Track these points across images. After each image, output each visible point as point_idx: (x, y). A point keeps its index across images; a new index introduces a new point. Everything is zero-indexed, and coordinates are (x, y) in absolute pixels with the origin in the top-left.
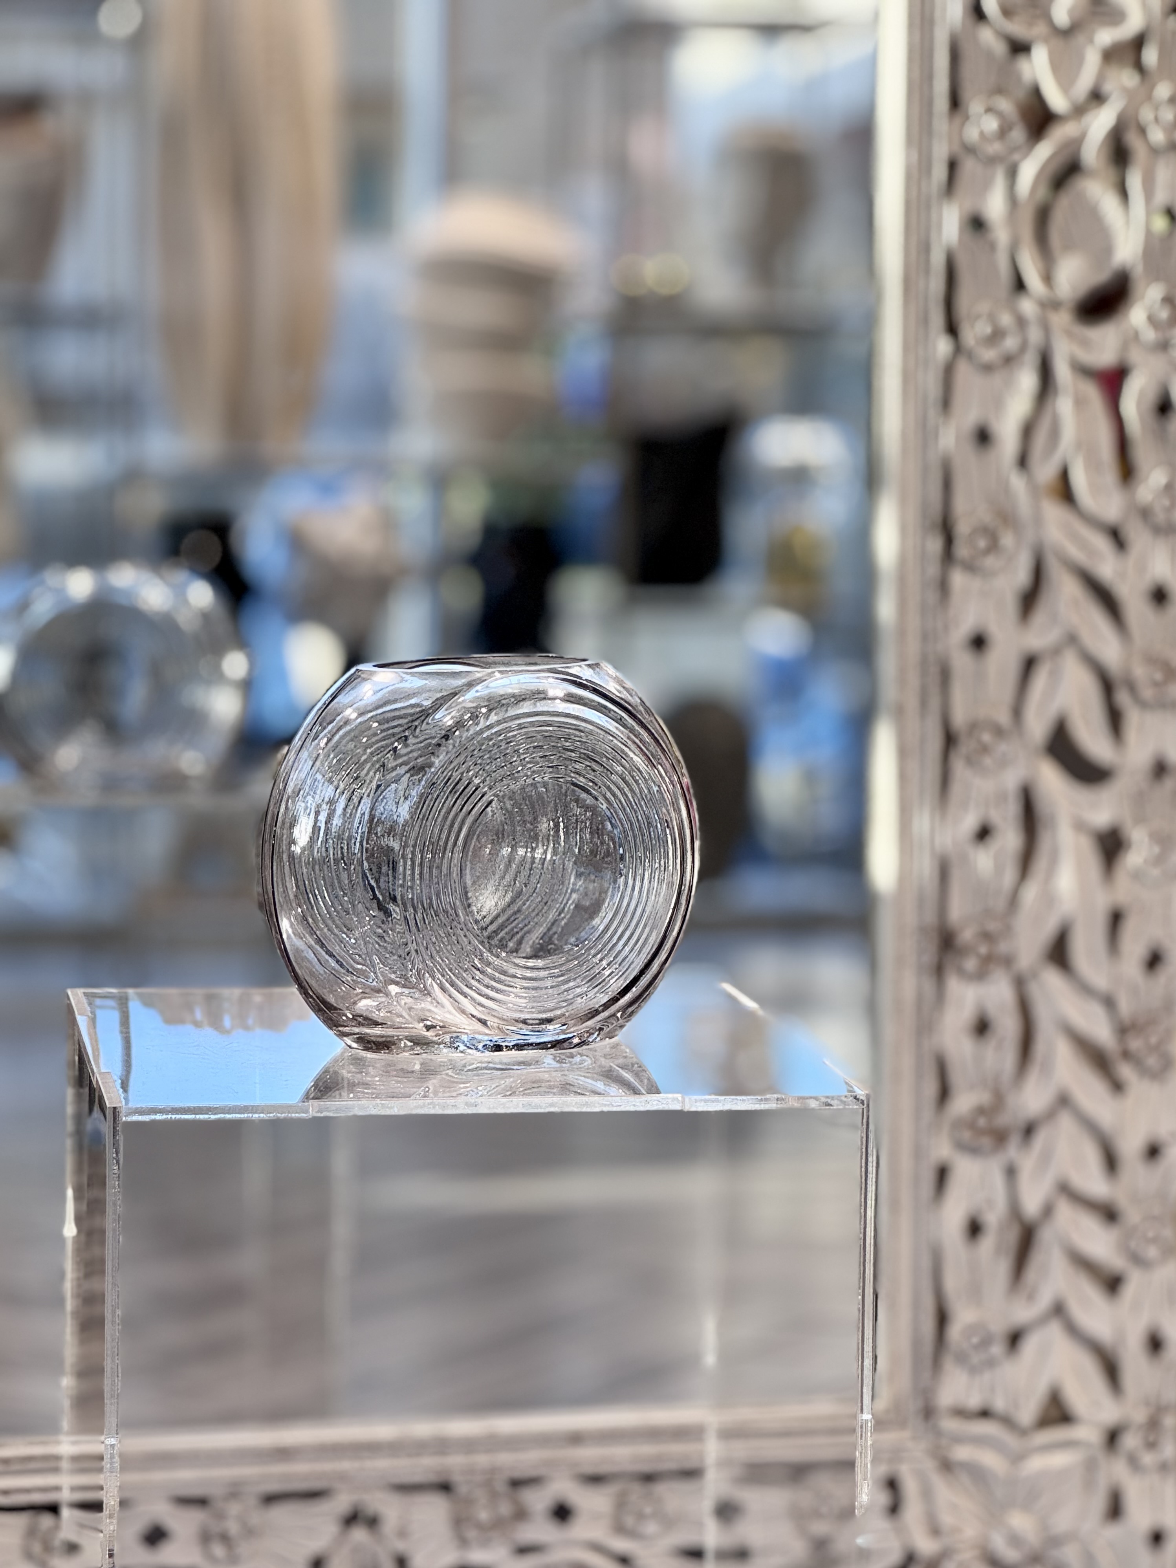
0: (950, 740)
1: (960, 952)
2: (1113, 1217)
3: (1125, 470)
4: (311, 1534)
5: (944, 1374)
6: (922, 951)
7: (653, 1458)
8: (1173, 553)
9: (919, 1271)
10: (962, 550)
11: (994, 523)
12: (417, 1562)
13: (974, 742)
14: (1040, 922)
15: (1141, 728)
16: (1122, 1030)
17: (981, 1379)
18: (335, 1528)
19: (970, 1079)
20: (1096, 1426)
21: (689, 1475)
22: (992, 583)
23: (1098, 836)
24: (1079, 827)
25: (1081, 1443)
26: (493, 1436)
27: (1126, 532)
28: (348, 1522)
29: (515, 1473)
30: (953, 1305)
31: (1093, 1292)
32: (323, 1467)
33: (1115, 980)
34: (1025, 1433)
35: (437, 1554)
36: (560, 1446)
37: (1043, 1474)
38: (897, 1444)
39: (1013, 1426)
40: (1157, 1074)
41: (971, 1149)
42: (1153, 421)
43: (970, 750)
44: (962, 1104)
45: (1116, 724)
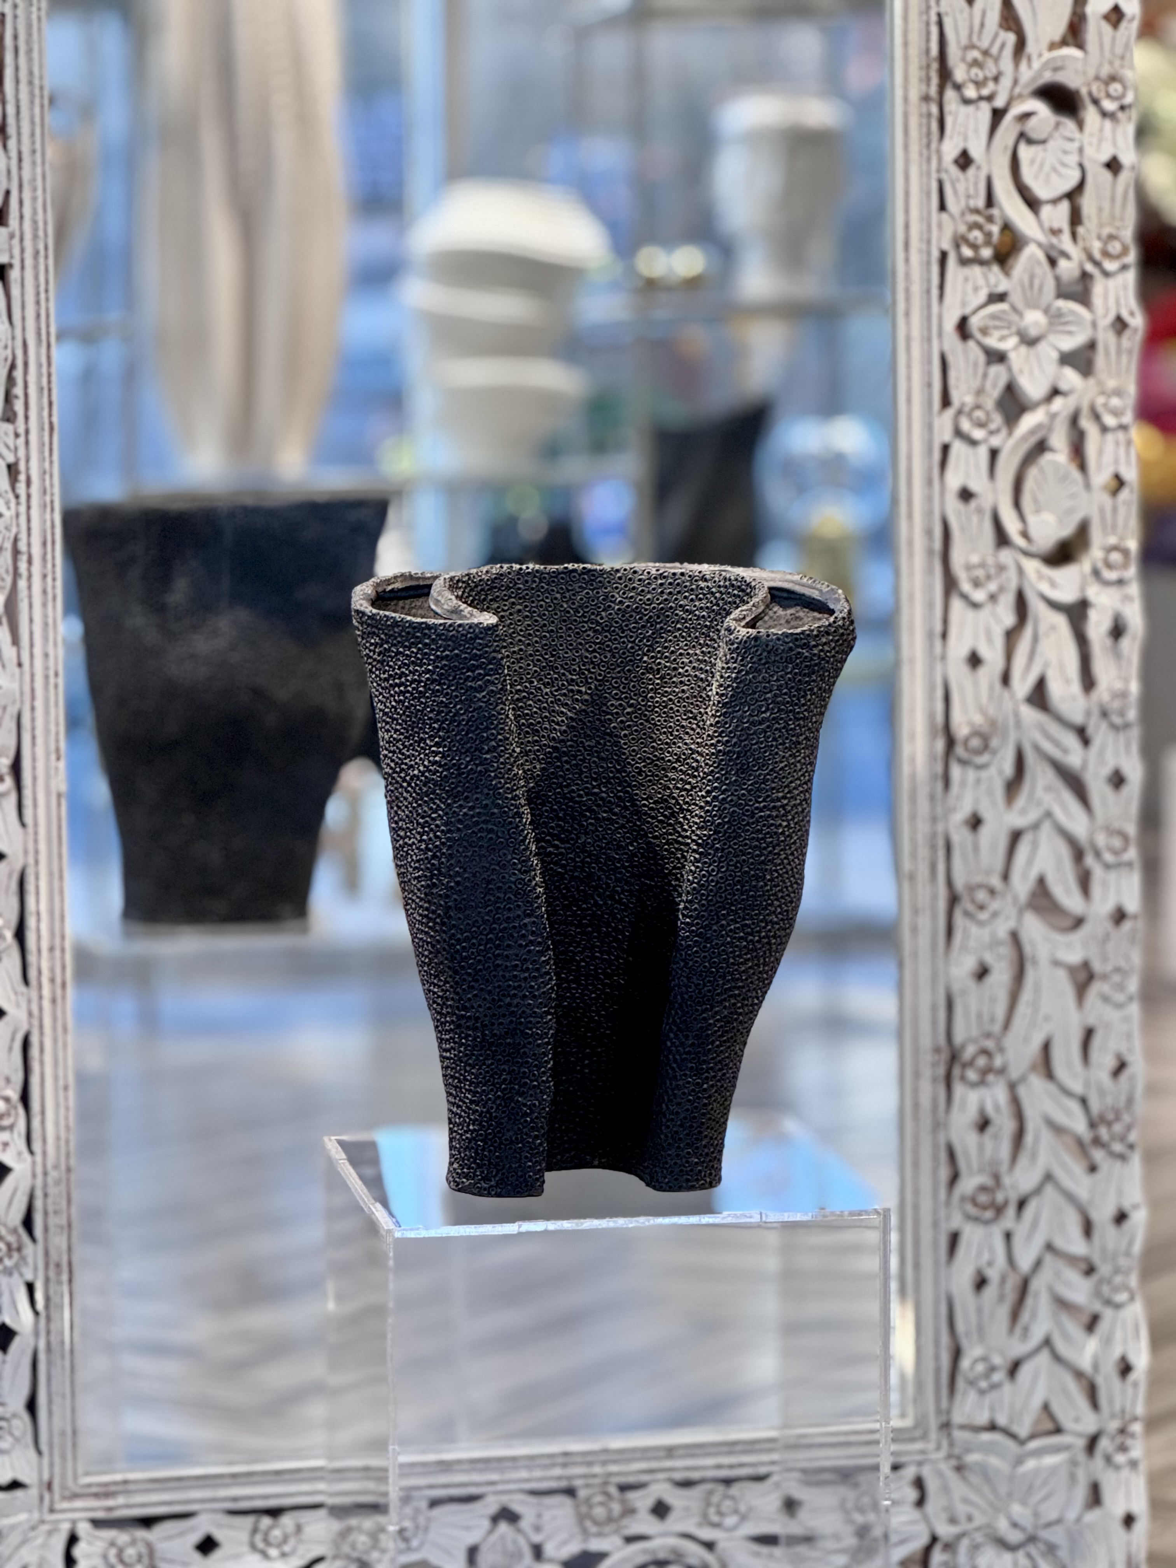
0: (953, 900)
1: (965, 1066)
2: (1090, 1270)
3: (1088, 681)
4: (468, 1528)
5: (958, 1397)
6: (934, 1065)
7: (731, 1467)
8: (1128, 745)
9: (936, 1316)
10: (960, 750)
11: (986, 729)
12: (549, 1550)
13: (973, 901)
14: (1027, 1039)
15: (1105, 884)
16: (1092, 1125)
17: (988, 1400)
18: (486, 1524)
19: (975, 1164)
20: (1078, 1435)
21: (760, 1478)
22: (984, 774)
23: (1072, 970)
24: (1057, 963)
25: (1067, 1448)
26: (605, 1451)
27: (1090, 731)
28: (495, 1519)
29: (623, 1480)
30: (964, 1342)
31: (1074, 1329)
32: (476, 1477)
33: (1087, 1084)
34: (1022, 1442)
35: (564, 1543)
36: (656, 1458)
37: (1037, 1471)
38: (923, 1452)
39: (1013, 1436)
40: (1122, 1157)
41: (976, 1220)
42: (1109, 642)
43: (970, 907)
44: (968, 1184)
45: (1085, 882)
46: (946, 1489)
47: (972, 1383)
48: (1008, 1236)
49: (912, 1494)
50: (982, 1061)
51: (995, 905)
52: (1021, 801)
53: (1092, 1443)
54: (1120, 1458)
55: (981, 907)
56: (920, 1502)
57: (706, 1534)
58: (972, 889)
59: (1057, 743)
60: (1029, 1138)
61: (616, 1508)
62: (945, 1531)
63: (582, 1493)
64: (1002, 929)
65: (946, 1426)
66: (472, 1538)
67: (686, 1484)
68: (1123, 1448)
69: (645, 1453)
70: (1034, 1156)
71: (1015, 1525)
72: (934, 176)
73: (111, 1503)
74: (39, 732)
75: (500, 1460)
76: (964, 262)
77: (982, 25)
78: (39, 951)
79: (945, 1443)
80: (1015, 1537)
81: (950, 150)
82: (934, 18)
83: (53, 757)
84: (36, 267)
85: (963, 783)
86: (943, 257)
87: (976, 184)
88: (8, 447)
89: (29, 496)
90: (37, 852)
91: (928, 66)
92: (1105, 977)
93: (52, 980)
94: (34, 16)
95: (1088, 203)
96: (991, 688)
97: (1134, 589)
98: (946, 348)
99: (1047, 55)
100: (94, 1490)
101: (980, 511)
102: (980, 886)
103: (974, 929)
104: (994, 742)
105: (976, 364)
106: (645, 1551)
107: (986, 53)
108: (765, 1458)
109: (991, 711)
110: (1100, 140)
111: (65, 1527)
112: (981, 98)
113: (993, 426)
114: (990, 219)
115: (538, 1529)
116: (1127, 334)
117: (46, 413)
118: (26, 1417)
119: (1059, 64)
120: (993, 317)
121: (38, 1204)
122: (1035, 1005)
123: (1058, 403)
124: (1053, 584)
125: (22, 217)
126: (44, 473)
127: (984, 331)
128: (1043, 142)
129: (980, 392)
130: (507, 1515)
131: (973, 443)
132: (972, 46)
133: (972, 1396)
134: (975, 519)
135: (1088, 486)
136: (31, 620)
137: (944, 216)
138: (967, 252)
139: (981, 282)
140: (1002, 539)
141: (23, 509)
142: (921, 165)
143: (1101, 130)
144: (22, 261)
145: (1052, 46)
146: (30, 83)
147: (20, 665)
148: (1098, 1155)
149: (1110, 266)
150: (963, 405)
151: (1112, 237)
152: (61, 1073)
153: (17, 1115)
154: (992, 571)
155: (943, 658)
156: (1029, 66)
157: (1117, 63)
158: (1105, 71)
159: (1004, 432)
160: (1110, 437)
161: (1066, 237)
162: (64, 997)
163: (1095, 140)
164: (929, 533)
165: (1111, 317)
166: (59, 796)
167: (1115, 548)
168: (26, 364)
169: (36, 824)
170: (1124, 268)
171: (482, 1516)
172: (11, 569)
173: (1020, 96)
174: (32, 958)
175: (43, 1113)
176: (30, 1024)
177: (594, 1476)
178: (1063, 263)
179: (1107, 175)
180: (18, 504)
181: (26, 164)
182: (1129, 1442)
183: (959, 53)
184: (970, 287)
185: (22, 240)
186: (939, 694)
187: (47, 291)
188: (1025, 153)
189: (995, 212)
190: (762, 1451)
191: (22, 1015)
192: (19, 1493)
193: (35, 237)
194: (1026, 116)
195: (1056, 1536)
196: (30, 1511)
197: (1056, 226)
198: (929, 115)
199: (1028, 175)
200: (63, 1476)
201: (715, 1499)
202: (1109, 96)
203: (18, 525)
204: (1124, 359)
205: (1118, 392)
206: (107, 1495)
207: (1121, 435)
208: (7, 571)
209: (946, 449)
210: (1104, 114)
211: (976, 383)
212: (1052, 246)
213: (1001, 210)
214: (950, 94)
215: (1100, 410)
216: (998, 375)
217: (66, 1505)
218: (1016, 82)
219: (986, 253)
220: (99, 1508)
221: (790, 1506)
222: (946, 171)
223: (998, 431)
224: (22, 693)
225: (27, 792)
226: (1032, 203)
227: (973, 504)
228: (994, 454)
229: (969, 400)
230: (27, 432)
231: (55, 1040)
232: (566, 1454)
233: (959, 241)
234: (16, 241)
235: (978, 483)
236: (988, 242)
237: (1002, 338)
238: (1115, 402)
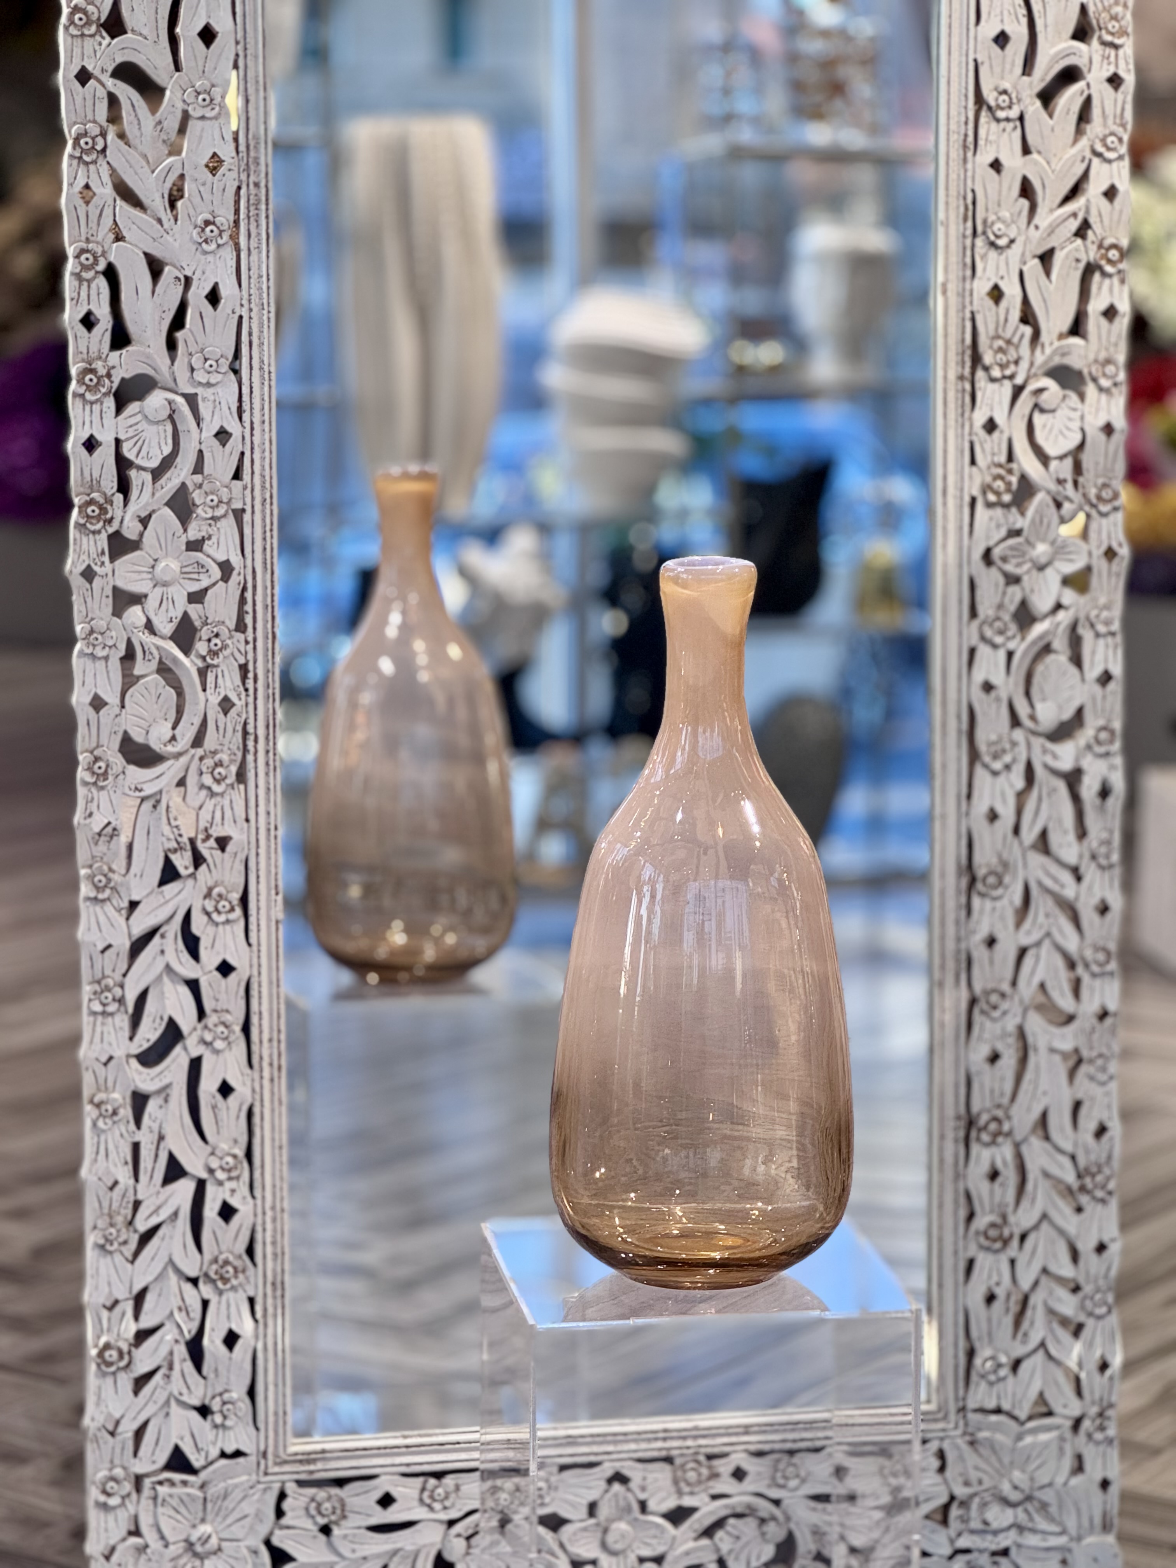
0: (973, 1001)
1: (980, 1130)
2: (1076, 1289)
3: (1082, 833)
4: (589, 1488)
5: (972, 1387)
6: (956, 1129)
7: (794, 1441)
8: (1111, 880)
9: (956, 1324)
10: (979, 886)
11: (1000, 869)
12: (652, 1505)
13: (988, 1002)
14: (1029, 1110)
15: (1092, 990)
16: (1079, 1176)
17: (995, 1389)
18: (603, 1484)
19: (987, 1207)
20: (1066, 1417)
21: (817, 1450)
22: (998, 904)
23: (1065, 1056)
24: (1052, 1050)
25: (1058, 1427)
26: (696, 1428)
27: (1082, 870)
28: (610, 1481)
29: (709, 1450)
30: (977, 1345)
31: (1064, 1335)
32: (595, 1449)
33: (1076, 1144)
34: (1022, 1423)
35: (663, 1500)
36: (737, 1434)
37: (1033, 1445)
38: (944, 1430)
39: (1015, 1418)
40: (1103, 1201)
41: (988, 1249)
42: (1098, 801)
43: (985, 1007)
44: (981, 1222)
45: (1076, 988)
46: (961, 1458)
47: (983, 1376)
48: (1013, 1262)
49: (936, 1463)
50: (993, 1126)
51: (1005, 1005)
52: (1027, 925)
53: (1077, 1424)
54: (1099, 1436)
55: (995, 1007)
56: (942, 1469)
57: (775, 1494)
58: (987, 993)
59: (1056, 880)
60: (1030, 1186)
61: (705, 1472)
62: (960, 1491)
63: (678, 1461)
64: (1011, 1024)
65: (962, 1410)
66: (593, 1495)
67: (760, 1454)
68: (1102, 1428)
69: (728, 1431)
70: (1033, 1200)
71: (1016, 1488)
72: (967, 438)
73: (312, 1467)
74: (262, 874)
75: (615, 1434)
76: (989, 505)
77: (1006, 320)
78: (261, 1042)
79: (961, 1423)
80: (1015, 1496)
81: (980, 418)
82: (968, 315)
83: (273, 892)
84: (263, 511)
85: (982, 911)
86: (973, 501)
87: (999, 444)
88: (239, 651)
89: (256, 690)
90: (259, 966)
91: (963, 353)
92: (1091, 1061)
93: (271, 1065)
94: (265, 318)
95: (1086, 459)
96: (1005, 838)
97: (1118, 761)
98: (974, 573)
99: (1057, 344)
100: (299, 1457)
101: (998, 699)
102: (994, 991)
103: (988, 1024)
104: (1007, 879)
105: (997, 585)
106: (726, 1506)
107: (1009, 342)
108: (821, 1434)
109: (1005, 856)
110: (1097, 410)
111: (276, 1487)
112: (1004, 377)
113: (1010, 633)
114: (1010, 472)
115: (643, 1489)
116: (1116, 561)
117: (269, 625)
118: (247, 1400)
119: (1066, 350)
120: (1012, 548)
121: (259, 1237)
122: (1036, 1083)
123: (1061, 615)
124: (1055, 756)
125: (253, 473)
126: (268, 671)
127: (1004, 559)
128: (1053, 411)
129: (1000, 606)
130: (619, 1478)
131: (995, 646)
132: (997, 337)
133: (983, 1385)
134: (994, 706)
135: (1083, 680)
136: (257, 786)
137: (974, 469)
138: (992, 498)
139: (1002, 521)
140: (1015, 721)
141: (251, 699)
142: (956, 429)
143: (1099, 401)
144: (253, 507)
145: (1061, 337)
146: (261, 369)
147: (247, 820)
148: (1084, 1199)
149: (1104, 508)
150: (987, 617)
151: (1105, 486)
152: (277, 1136)
153: (242, 1168)
154: (1007, 746)
155: (968, 814)
156: (1043, 351)
157: (1112, 349)
158: (1103, 355)
159: (1018, 637)
160: (1101, 642)
161: (1069, 485)
162: (279, 1077)
163: (1093, 410)
164: (959, 717)
165: (1104, 548)
166: (277, 922)
167: (1104, 728)
168: (254, 587)
169: (259, 945)
170: (1116, 509)
171: (599, 1479)
172: (241, 746)
173: (1035, 375)
174: (255, 1048)
175: (263, 1166)
176: (253, 1098)
177: (688, 1448)
178: (1067, 506)
179: (1102, 437)
180: (247, 695)
181: (257, 432)
182: (1106, 1423)
183: (988, 342)
184: (993, 524)
185: (252, 490)
186: (964, 842)
187: (271, 530)
188: (1038, 419)
189: (1014, 466)
190: (818, 1429)
191: (248, 1092)
192: (241, 1460)
193: (263, 487)
194: (1040, 391)
195: (1047, 1496)
196: (250, 1474)
197: (1062, 476)
198: (964, 390)
199: (1040, 438)
200: (276, 1446)
201: (781, 1466)
202: (1104, 375)
203: (247, 712)
204: (1114, 580)
205: (1107, 607)
206: (309, 1462)
207: (1110, 640)
208: (238, 748)
209: (972, 652)
210: (1101, 389)
211: (997, 600)
212: (1058, 493)
213: (1019, 464)
214: (980, 374)
215: (1094, 620)
216: (1015, 594)
217: (277, 1469)
218: (1032, 364)
219: (1007, 498)
220: (303, 1471)
221: (840, 1472)
222: (976, 434)
223: (1014, 637)
224: (249, 843)
225: (253, 919)
226: (1044, 458)
227: (993, 694)
228: (1010, 655)
229: (991, 613)
230: (255, 640)
231: (273, 1110)
232: (665, 1431)
233: (986, 488)
234: (248, 492)
235: (998, 678)
236: (1008, 490)
237: (1019, 565)
238: (1105, 614)
